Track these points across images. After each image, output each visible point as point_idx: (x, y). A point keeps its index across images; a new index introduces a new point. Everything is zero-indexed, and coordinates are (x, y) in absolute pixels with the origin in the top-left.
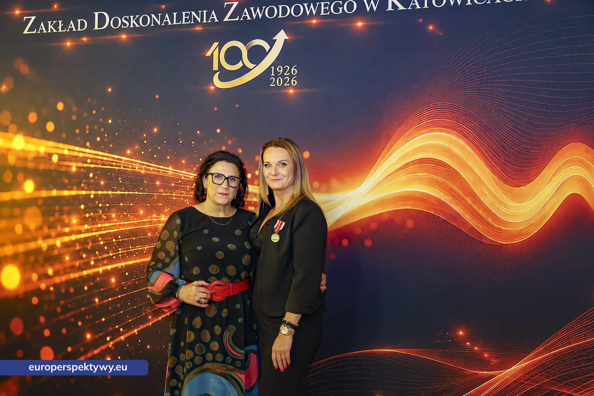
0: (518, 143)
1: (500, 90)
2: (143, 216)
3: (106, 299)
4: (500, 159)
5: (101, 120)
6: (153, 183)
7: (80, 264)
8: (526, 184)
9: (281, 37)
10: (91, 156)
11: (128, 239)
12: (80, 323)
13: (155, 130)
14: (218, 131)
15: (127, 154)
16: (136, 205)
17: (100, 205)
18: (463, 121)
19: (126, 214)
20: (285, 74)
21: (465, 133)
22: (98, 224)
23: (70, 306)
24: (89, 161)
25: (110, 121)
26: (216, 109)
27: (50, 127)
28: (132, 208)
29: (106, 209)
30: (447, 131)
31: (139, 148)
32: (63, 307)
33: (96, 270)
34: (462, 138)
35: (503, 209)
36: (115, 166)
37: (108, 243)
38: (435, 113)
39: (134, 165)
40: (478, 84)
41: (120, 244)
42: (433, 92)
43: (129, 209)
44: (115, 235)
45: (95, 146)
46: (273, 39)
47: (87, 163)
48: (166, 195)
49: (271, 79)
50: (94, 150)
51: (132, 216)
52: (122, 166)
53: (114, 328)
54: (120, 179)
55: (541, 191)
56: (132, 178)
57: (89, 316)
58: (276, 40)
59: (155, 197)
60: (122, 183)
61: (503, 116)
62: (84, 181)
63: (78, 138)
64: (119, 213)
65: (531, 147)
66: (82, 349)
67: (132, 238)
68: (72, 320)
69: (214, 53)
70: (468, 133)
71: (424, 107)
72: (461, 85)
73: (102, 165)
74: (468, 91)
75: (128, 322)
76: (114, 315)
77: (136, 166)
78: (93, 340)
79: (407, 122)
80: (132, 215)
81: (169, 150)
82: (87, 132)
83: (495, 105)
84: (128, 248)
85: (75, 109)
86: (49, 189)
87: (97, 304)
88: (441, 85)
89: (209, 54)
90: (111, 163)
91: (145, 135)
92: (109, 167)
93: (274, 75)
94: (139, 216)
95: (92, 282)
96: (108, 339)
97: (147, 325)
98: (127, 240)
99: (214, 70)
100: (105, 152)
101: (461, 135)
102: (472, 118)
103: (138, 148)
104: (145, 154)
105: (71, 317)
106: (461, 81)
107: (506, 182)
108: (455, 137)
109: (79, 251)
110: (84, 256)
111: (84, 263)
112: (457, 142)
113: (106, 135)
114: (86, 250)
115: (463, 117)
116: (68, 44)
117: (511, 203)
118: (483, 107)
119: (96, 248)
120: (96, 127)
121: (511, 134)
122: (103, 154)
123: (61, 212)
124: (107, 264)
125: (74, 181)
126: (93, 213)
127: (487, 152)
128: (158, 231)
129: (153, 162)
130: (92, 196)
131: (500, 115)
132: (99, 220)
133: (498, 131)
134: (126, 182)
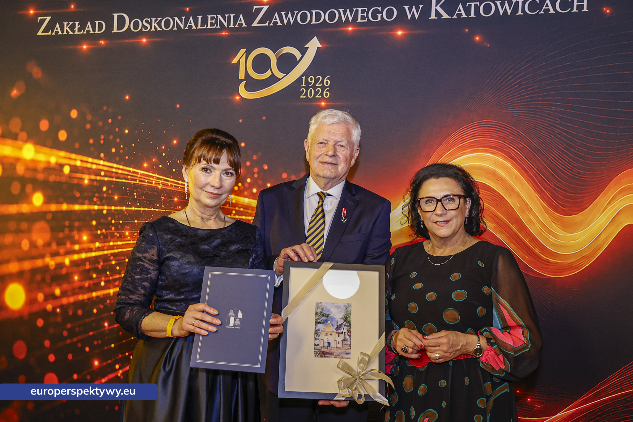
0: (571, 167)
1: (551, 108)
4: (550, 184)
5: (117, 129)
6: (171, 199)
7: (89, 284)
8: (577, 213)
9: (314, 45)
10: (105, 168)
12: (87, 349)
13: (175, 142)
14: (243, 145)
15: (144, 167)
17: (113, 222)
18: (510, 141)
20: (317, 85)
21: (512, 154)
22: (110, 242)
23: (77, 330)
24: (103, 173)
25: (127, 131)
26: (241, 121)
27: (63, 136)
29: (120, 227)
30: (493, 152)
31: (157, 161)
32: (70, 331)
33: (106, 292)
34: (509, 160)
35: (552, 239)
36: (130, 179)
37: (120, 263)
38: (479, 132)
39: (151, 179)
40: (529, 101)
42: (478, 109)
45: (109, 158)
46: (305, 47)
47: (100, 175)
49: (301, 90)
50: (109, 161)
52: (138, 179)
53: (124, 355)
54: (135, 194)
55: (595, 220)
56: (149, 193)
57: (97, 341)
58: (308, 48)
60: (138, 198)
61: (554, 137)
62: (97, 195)
63: (92, 149)
64: (133, 230)
65: (585, 172)
66: (88, 377)
68: (79, 345)
69: (240, 60)
70: (516, 155)
71: (468, 125)
72: (509, 102)
73: (116, 178)
74: (516, 109)
76: (124, 341)
77: (153, 180)
78: (100, 368)
79: (449, 141)
82: (102, 142)
83: (546, 124)
85: (89, 117)
86: (60, 203)
87: (107, 328)
88: (487, 101)
89: (235, 61)
90: (126, 176)
91: (163, 147)
92: (124, 181)
93: (305, 86)
95: (102, 304)
96: (117, 367)
99: (240, 78)
100: (120, 165)
101: (509, 157)
102: (520, 139)
103: (155, 161)
104: (163, 168)
105: (78, 341)
106: (509, 97)
107: (556, 209)
108: (501, 159)
109: (89, 271)
110: (94, 276)
111: (94, 284)
112: (503, 164)
113: (122, 146)
114: (96, 270)
115: (511, 137)
116: (85, 47)
117: (561, 233)
118: (533, 127)
119: (108, 268)
120: (111, 137)
121: (563, 157)
122: (118, 166)
123: (71, 228)
125: (86, 194)
126: (106, 230)
127: (536, 176)
129: (171, 177)
130: (105, 212)
131: (551, 135)
132: (111, 238)
133: (549, 154)
134: (142, 197)
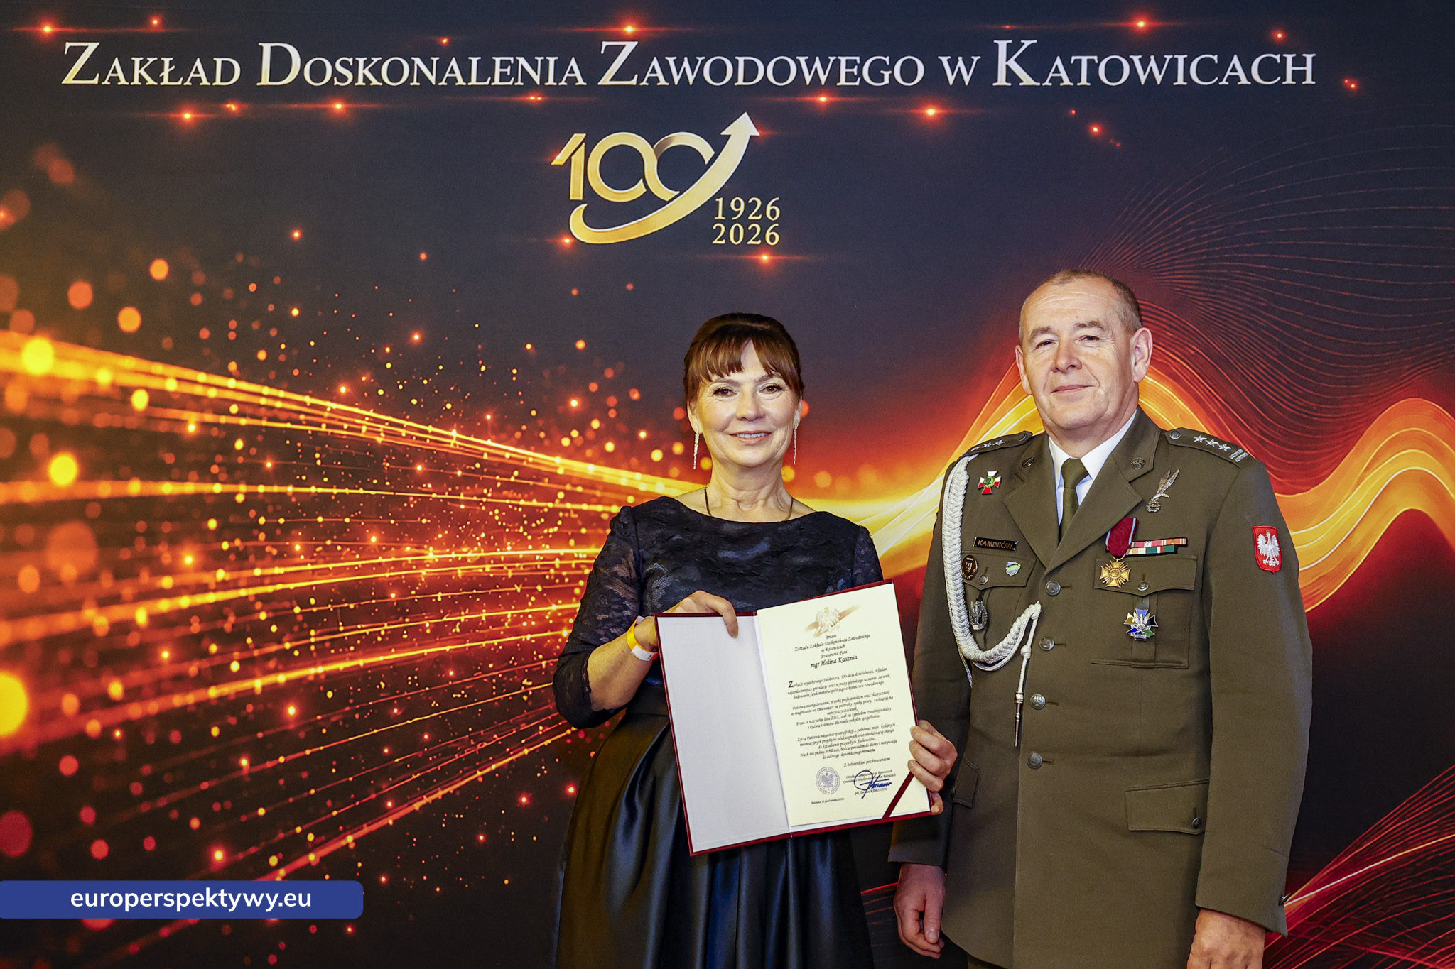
0: (1291, 396)
1: (1250, 276)
2: (377, 549)
3: (271, 760)
4: (1251, 429)
5: (271, 308)
6: (408, 468)
7: (199, 670)
8: (1309, 487)
10: (241, 397)
11: (335, 606)
12: (195, 823)
13: (416, 337)
14: (581, 345)
15: (339, 394)
16: (360, 521)
17: (262, 521)
18: (1167, 342)
19: (332, 545)
21: (1173, 368)
22: (253, 568)
23: (167, 778)
24: (234, 409)
25: (295, 312)
26: (575, 292)
27: (130, 320)
28: (348, 530)
29: (278, 532)
31: (372, 380)
32: (149, 782)
33: (246, 685)
34: (1167, 380)
36: (304, 423)
37: (282, 618)
39: (358, 421)
40: (1201, 261)
41: (312, 620)
43: (339, 531)
44: (301, 597)
45: (251, 372)
46: (722, 134)
47: (228, 414)
48: (439, 499)
49: (714, 227)
50: (249, 381)
51: (348, 550)
53: (291, 832)
54: (317, 456)
55: (1341, 503)
56: (352, 453)
57: (221, 803)
59: (412, 502)
60: (323, 466)
61: (1255, 334)
62: (219, 458)
63: (206, 352)
64: (312, 540)
65: (1319, 405)
67: (346, 605)
68: (174, 814)
70: (1182, 371)
72: (1165, 263)
73: (269, 420)
74: (1178, 276)
75: (328, 816)
76: (291, 800)
77: (361, 425)
78: (231, 864)
80: (348, 546)
81: (452, 388)
83: (1240, 309)
84: (336, 629)
85: (199, 278)
86: (120, 477)
87: (245, 772)
88: (1120, 259)
91: (388, 350)
92: (289, 425)
94: (367, 549)
95: (233, 714)
96: (273, 861)
97: (383, 822)
98: (332, 609)
100: (279, 389)
101: (1165, 374)
102: (1188, 336)
103: (368, 381)
104: (387, 396)
105: (170, 807)
106: (1165, 252)
109: (198, 638)
110: (214, 648)
111: (212, 668)
112: (1156, 388)
113: (283, 346)
114: (218, 636)
115: (1170, 334)
116: (187, 116)
118: (1213, 314)
119: (248, 630)
120: (255, 326)
121: (1276, 376)
122: (274, 392)
123: (152, 538)
124: (276, 671)
125: (191, 457)
126: (242, 541)
128: (418, 588)
129: (408, 417)
130: (240, 498)
131: (1250, 331)
132: (257, 558)
133: (1246, 368)
134: (335, 463)
